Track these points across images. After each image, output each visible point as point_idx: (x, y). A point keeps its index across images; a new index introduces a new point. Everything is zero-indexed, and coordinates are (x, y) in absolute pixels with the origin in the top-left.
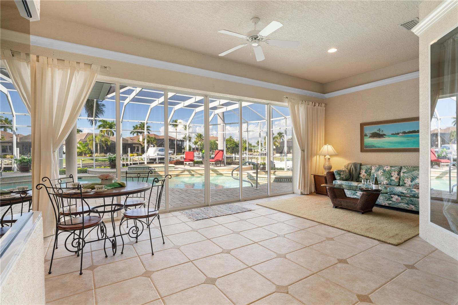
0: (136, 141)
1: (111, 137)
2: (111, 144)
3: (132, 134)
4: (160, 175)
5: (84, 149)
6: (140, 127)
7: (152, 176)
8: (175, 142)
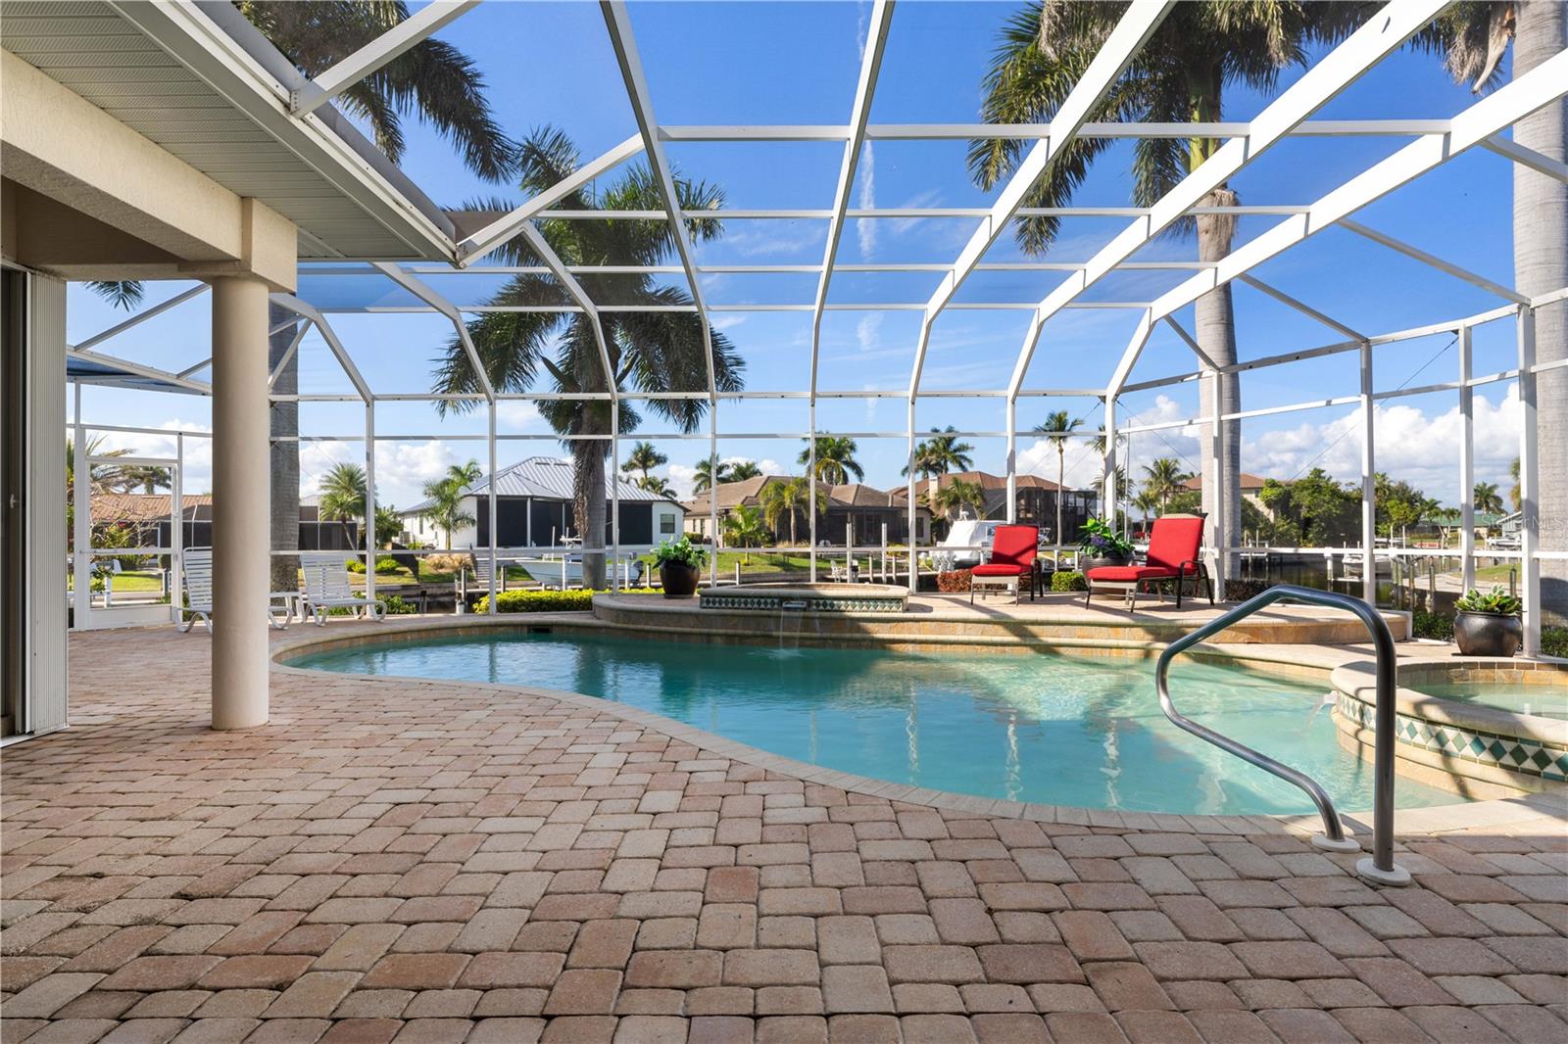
1: (840, 487)
2: (834, 510)
3: (906, 475)
4: (831, 639)
5: (750, 529)
6: (933, 451)
7: (788, 642)
8: (1059, 501)
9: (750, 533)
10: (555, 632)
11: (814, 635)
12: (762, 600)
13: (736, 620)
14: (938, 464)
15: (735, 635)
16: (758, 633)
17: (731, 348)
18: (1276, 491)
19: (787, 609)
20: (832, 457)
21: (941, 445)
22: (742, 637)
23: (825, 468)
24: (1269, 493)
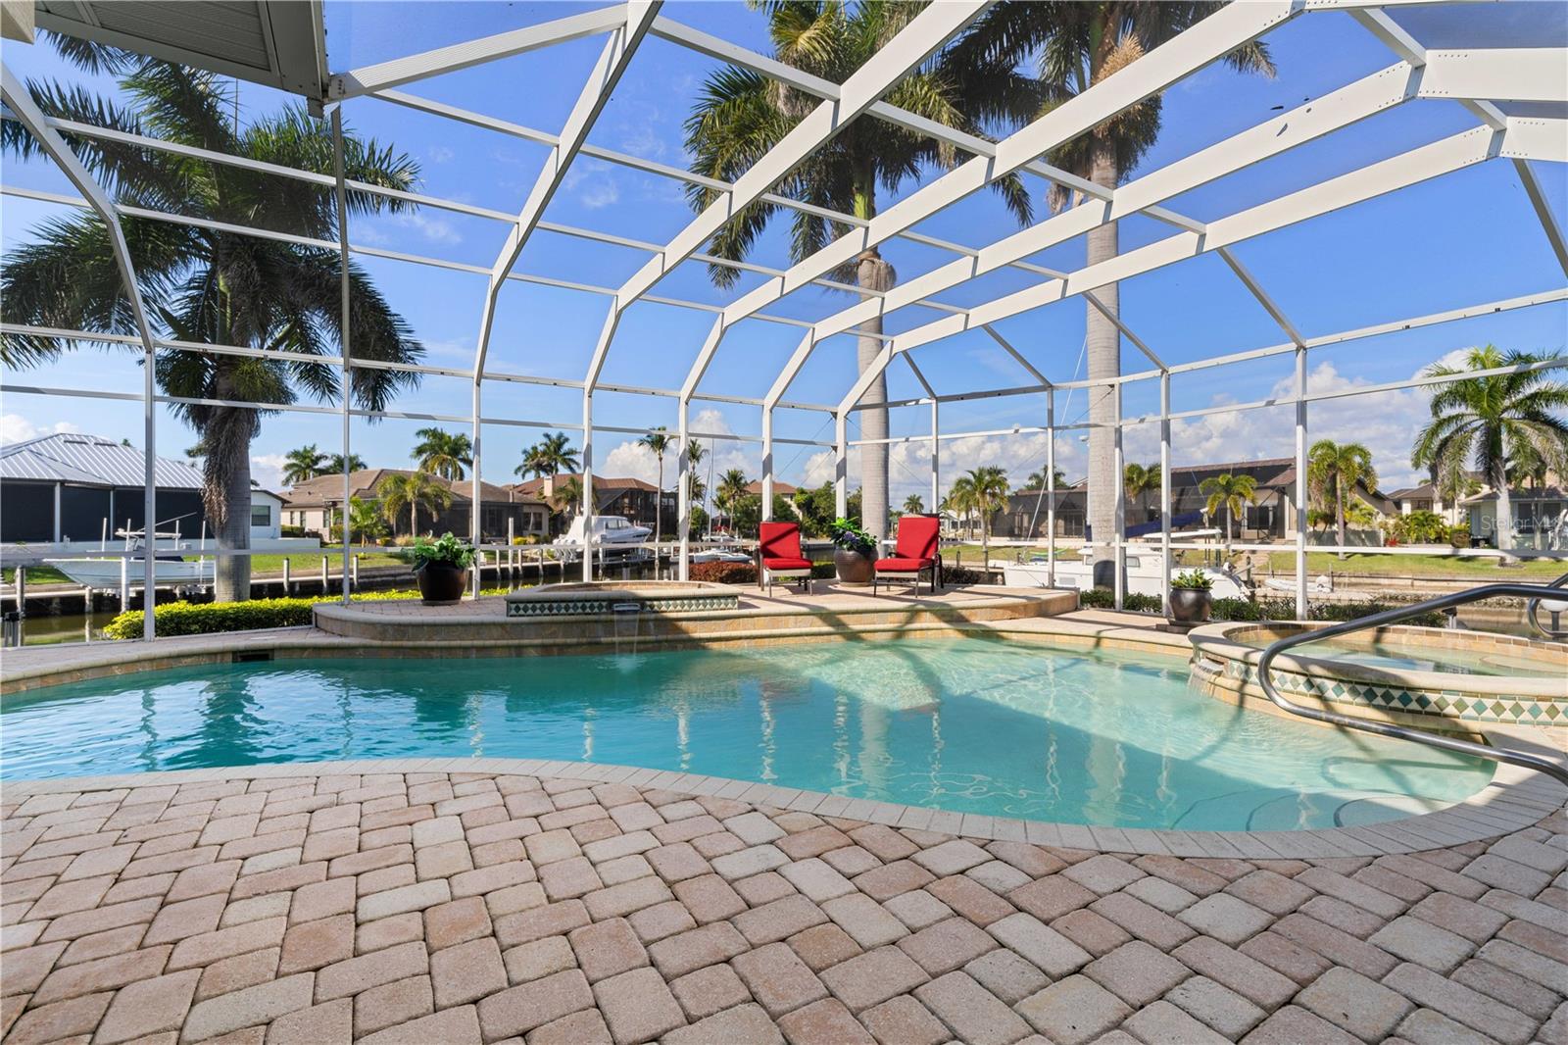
0: (534, 498)
1: (456, 482)
2: (454, 505)
3: (520, 474)
4: (667, 641)
5: (368, 522)
6: (544, 453)
7: (627, 648)
8: (657, 500)
9: (366, 526)
10: (278, 659)
11: (648, 638)
12: (588, 604)
13: (554, 628)
14: (550, 465)
15: (555, 645)
16: (584, 640)
17: (409, 332)
18: (804, 497)
19: (619, 612)
20: (449, 454)
21: (552, 448)
22: (562, 648)
23: (441, 464)
24: (801, 498)
